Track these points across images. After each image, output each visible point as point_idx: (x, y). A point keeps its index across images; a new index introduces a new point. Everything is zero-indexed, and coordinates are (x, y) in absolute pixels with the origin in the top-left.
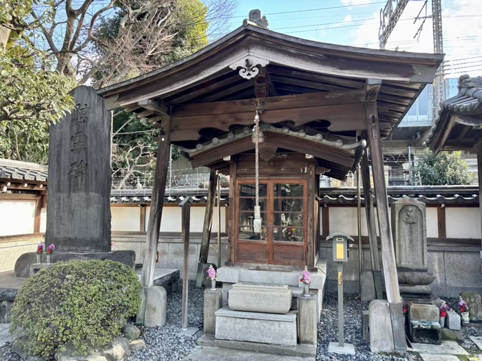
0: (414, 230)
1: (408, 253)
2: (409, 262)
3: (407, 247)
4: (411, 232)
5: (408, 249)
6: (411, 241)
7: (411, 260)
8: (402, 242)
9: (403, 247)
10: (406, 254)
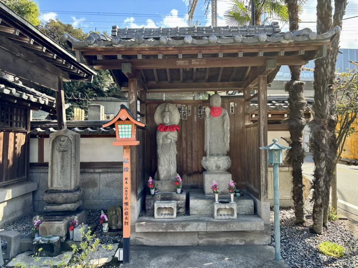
0: (65, 157)
1: (59, 177)
2: (60, 185)
3: (59, 172)
4: (63, 159)
5: (59, 173)
6: (62, 167)
7: (62, 183)
8: (55, 168)
9: (56, 172)
10: (58, 178)
